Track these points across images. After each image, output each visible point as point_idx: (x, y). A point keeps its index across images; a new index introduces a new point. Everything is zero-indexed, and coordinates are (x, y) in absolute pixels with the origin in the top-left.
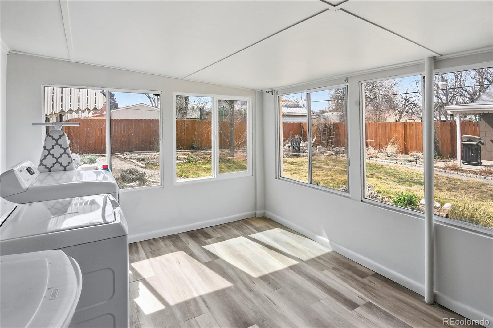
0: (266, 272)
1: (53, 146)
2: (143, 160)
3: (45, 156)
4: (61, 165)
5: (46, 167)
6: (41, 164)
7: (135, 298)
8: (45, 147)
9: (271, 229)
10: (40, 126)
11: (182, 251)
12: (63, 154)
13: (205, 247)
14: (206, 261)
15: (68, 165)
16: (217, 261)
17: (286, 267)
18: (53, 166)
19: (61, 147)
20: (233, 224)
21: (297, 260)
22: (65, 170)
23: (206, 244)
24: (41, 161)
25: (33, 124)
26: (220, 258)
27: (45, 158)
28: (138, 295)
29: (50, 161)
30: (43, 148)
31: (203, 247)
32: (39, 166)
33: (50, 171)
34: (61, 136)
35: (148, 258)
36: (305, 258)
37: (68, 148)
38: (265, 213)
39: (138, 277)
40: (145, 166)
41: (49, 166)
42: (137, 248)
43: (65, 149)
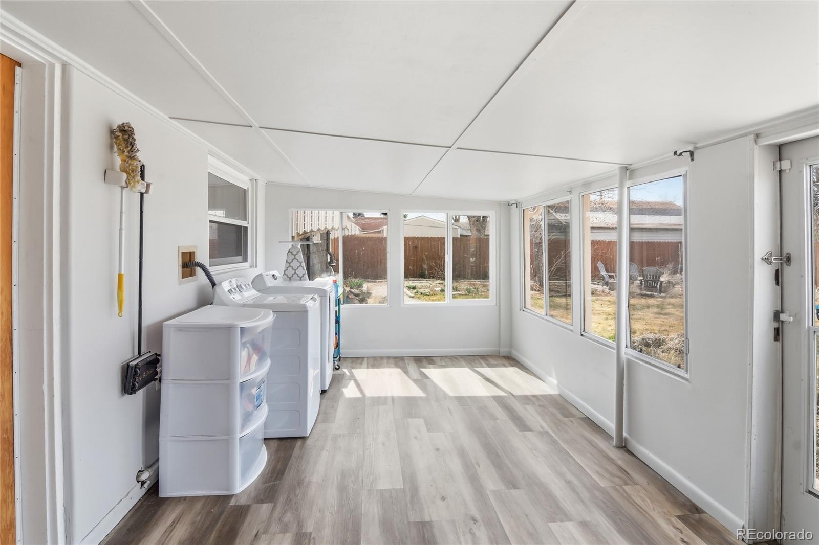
0: (465, 394)
1: (293, 260)
2: (414, 288)
3: (287, 268)
4: (298, 276)
5: (288, 277)
6: (284, 274)
7: (344, 387)
8: (287, 261)
9: (506, 367)
10: (287, 243)
11: (399, 370)
12: (299, 267)
13: (422, 369)
14: (416, 378)
15: (303, 276)
16: (426, 381)
17: (489, 395)
18: (292, 276)
19: (298, 261)
20: (467, 358)
21: (505, 393)
22: (301, 280)
23: (425, 367)
24: (285, 271)
25: (280, 242)
26: (430, 379)
27: (287, 270)
28: (347, 387)
29: (290, 272)
30: (285, 262)
31: (421, 369)
32: (283, 275)
33: (290, 280)
34: (297, 252)
35: (367, 368)
36: (517, 393)
37: (302, 262)
38: (510, 352)
39: (352, 377)
40: (412, 295)
41: (290, 276)
42: (363, 360)
43: (301, 263)
